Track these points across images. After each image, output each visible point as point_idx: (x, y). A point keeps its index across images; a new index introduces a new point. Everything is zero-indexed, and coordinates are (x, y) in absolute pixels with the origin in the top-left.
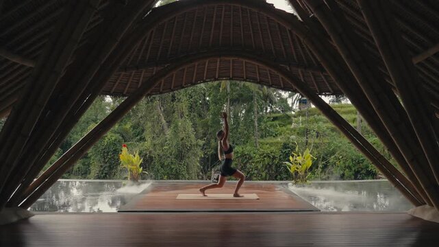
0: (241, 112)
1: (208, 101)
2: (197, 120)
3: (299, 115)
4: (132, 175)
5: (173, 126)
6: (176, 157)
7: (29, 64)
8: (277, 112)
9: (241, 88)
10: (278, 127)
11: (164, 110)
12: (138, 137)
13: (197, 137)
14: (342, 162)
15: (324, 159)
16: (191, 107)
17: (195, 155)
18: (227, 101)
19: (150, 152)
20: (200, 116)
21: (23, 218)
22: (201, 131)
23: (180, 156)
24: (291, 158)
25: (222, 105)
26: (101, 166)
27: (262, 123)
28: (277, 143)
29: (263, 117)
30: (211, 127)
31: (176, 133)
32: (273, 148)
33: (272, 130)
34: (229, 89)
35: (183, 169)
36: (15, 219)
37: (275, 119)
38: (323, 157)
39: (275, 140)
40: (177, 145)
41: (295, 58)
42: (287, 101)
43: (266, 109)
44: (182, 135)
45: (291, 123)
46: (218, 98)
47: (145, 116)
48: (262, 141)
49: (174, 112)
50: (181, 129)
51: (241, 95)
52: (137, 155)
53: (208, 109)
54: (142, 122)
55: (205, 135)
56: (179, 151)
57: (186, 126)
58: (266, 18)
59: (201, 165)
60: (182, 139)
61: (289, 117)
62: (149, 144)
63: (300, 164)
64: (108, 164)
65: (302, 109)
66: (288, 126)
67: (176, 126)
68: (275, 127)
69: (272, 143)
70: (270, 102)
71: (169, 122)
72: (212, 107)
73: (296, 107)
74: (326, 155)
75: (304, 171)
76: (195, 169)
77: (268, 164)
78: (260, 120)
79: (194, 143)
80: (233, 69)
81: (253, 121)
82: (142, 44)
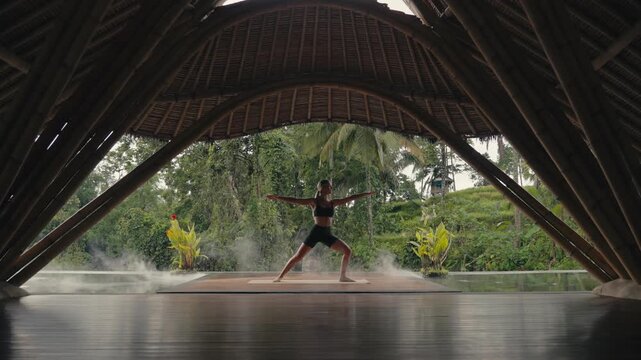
2: (286, 207)
3: (432, 203)
4: (184, 260)
5: (249, 207)
8: (400, 199)
9: (348, 164)
10: (403, 220)
14: (494, 264)
15: (468, 260)
21: (12, 296)
24: (417, 235)
27: (378, 213)
28: (401, 239)
31: (254, 217)
32: (394, 247)
33: (394, 222)
34: (331, 165)
37: (397, 209)
38: (467, 257)
39: (398, 236)
40: (256, 235)
41: (420, 82)
42: (414, 186)
43: (385, 198)
44: (263, 221)
45: (420, 214)
47: (210, 194)
48: (378, 237)
50: (261, 212)
51: (349, 173)
52: (192, 231)
57: (269, 207)
58: (376, 24)
60: (263, 227)
61: (417, 206)
62: (215, 233)
63: (431, 245)
65: (436, 195)
66: (417, 219)
67: (255, 208)
68: (398, 219)
69: (393, 240)
70: (391, 188)
71: (244, 202)
73: (427, 193)
74: (472, 255)
75: (437, 254)
78: (375, 208)
79: (280, 233)
80: (332, 105)
81: (365, 209)
82: (192, 60)
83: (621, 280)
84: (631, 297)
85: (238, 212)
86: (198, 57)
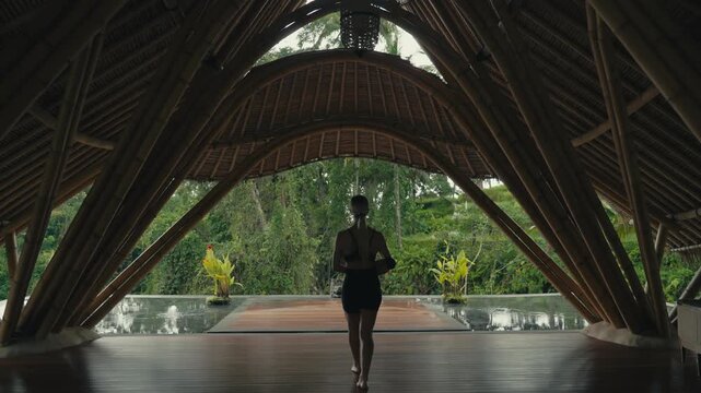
0: (376, 197)
1: (326, 179)
2: (310, 208)
3: (465, 200)
4: (220, 288)
5: (274, 218)
6: (279, 265)
7: (108, 147)
8: (432, 195)
10: (433, 218)
11: (261, 195)
12: (220, 235)
13: (310, 234)
14: (524, 271)
15: (498, 266)
16: (301, 190)
17: (307, 260)
18: (354, 180)
19: (241, 257)
20: (314, 201)
21: (87, 339)
22: (316, 225)
23: (285, 262)
24: (439, 263)
25: (348, 186)
26: (169, 278)
27: (407, 213)
28: (431, 242)
29: (408, 203)
30: (332, 218)
31: (278, 227)
32: (423, 250)
33: (423, 222)
34: (357, 162)
35: (288, 280)
36: (78, 341)
37: (428, 206)
38: (498, 263)
39: (427, 238)
40: (281, 245)
43: (415, 192)
44: (288, 231)
45: (451, 212)
46: (342, 174)
47: (233, 204)
48: (406, 239)
49: (275, 198)
50: (286, 223)
51: (376, 171)
52: (227, 260)
53: (327, 192)
54: (229, 213)
55: (321, 230)
56: (283, 255)
57: (294, 218)
59: (316, 275)
60: (288, 237)
61: (449, 203)
62: (239, 244)
63: (452, 272)
64: (178, 275)
66: (448, 217)
67: (279, 219)
68: (428, 218)
69: (422, 242)
70: (421, 180)
71: (268, 212)
72: (331, 189)
74: (503, 260)
75: (457, 281)
76: (307, 281)
77: (417, 274)
78: (404, 208)
79: (305, 242)
80: (359, 142)
81: (393, 209)
82: (237, 114)
83: (604, 323)
84: (609, 340)
85: (263, 220)
86: (242, 111)
